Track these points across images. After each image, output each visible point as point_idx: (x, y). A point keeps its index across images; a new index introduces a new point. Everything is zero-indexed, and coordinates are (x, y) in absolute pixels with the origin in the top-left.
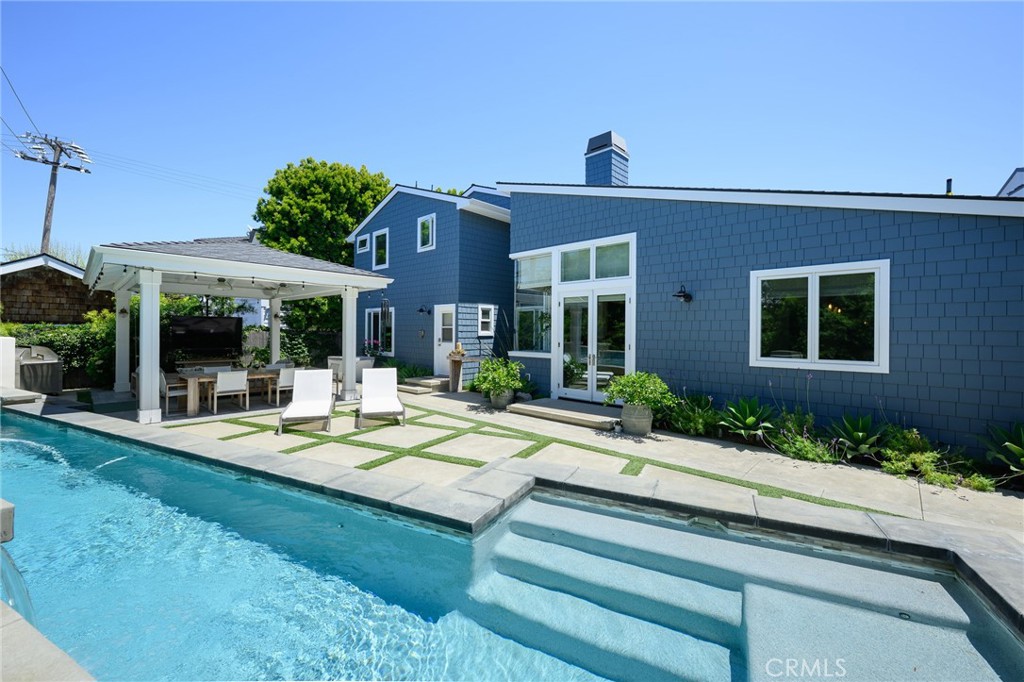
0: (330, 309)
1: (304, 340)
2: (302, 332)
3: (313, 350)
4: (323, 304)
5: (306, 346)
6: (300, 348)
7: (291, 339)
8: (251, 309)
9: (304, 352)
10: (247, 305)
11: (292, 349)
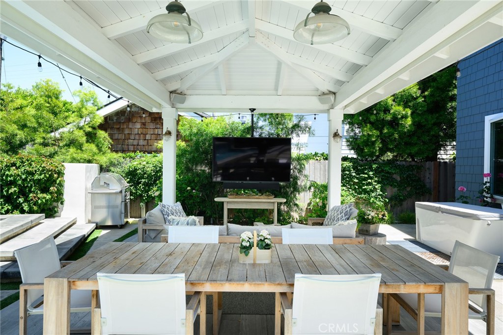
0: (414, 123)
1: (377, 172)
2: (374, 162)
3: (389, 188)
4: (405, 117)
5: (378, 182)
6: (370, 184)
7: (358, 172)
8: (308, 129)
9: (375, 189)
10: (302, 123)
11: (360, 184)
